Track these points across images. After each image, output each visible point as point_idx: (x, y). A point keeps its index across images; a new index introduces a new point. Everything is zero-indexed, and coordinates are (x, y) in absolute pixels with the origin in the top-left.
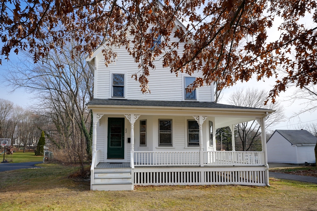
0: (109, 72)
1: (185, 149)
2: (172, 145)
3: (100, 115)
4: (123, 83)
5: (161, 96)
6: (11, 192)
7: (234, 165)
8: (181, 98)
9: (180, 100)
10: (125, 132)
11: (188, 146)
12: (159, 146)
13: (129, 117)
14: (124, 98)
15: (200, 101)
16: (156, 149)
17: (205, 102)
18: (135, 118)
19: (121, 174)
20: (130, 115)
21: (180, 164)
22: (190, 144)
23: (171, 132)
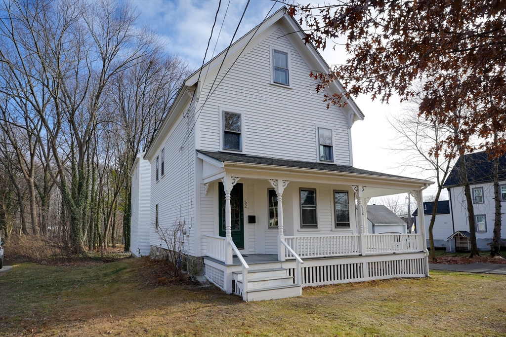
0: (217, 108)
1: (332, 232)
2: (317, 226)
3: (235, 178)
4: (239, 128)
5: (291, 153)
6: (90, 321)
7: (394, 252)
8: (315, 158)
9: (315, 161)
10: (244, 206)
11: (335, 227)
12: (301, 227)
13: (275, 184)
14: (241, 151)
15: (338, 164)
16: (298, 233)
17: (343, 166)
18: (283, 186)
19: (274, 272)
20: (277, 180)
21: (327, 254)
22: (338, 225)
23: (315, 207)
